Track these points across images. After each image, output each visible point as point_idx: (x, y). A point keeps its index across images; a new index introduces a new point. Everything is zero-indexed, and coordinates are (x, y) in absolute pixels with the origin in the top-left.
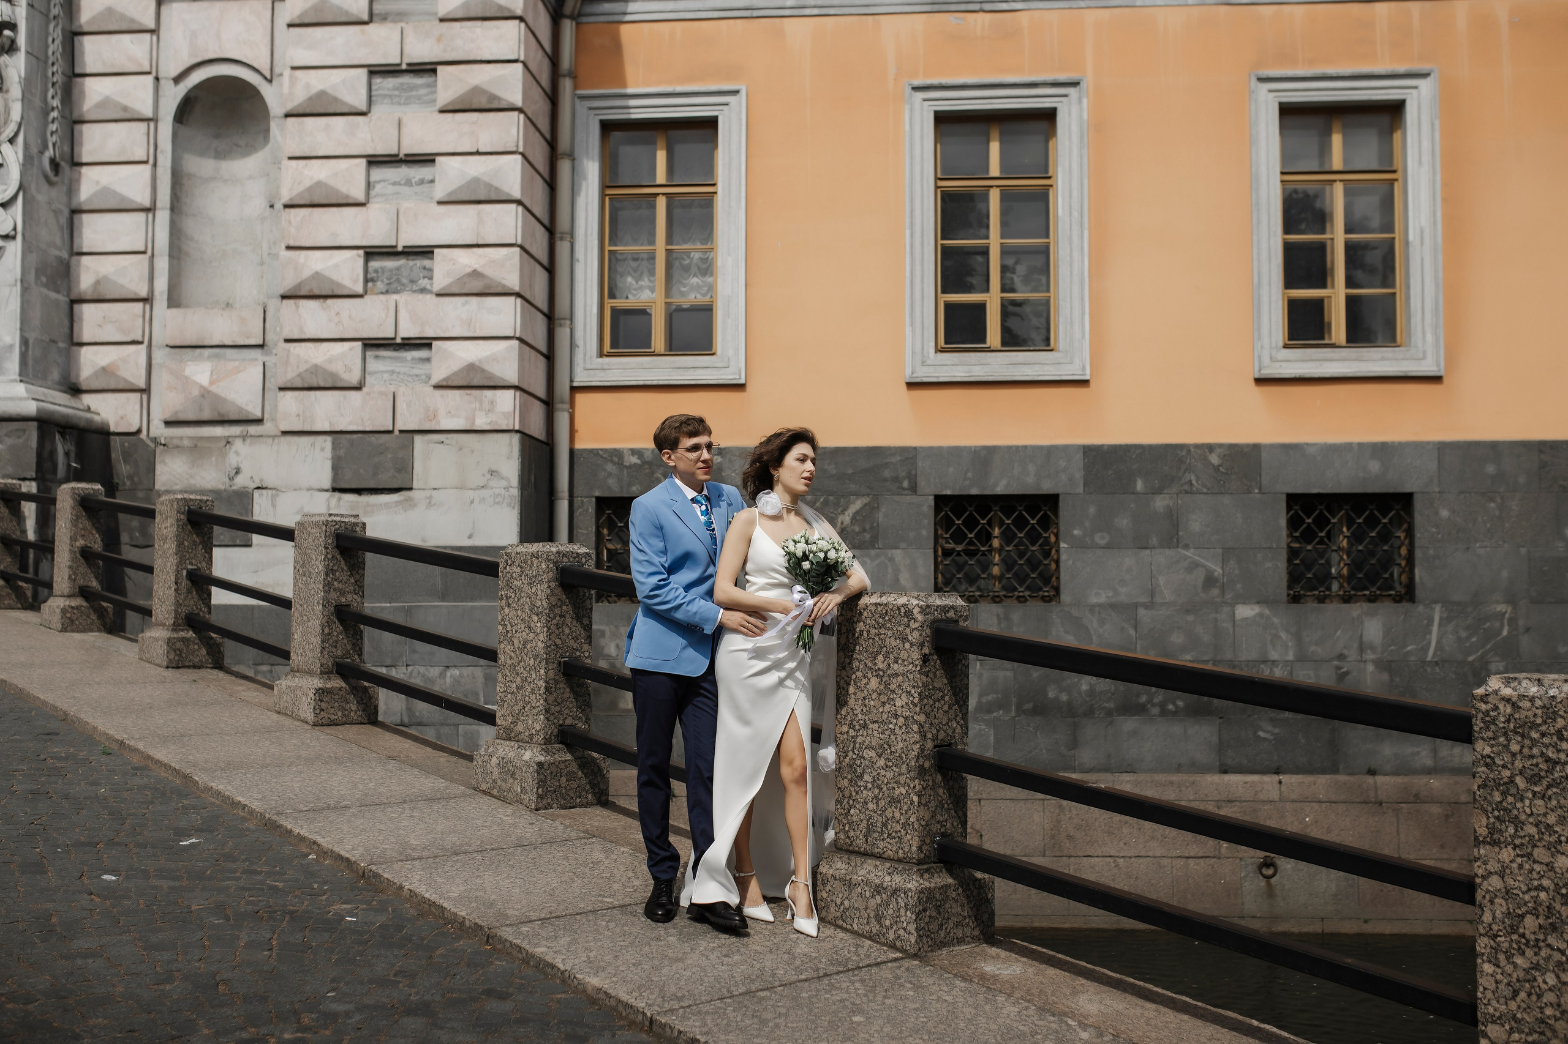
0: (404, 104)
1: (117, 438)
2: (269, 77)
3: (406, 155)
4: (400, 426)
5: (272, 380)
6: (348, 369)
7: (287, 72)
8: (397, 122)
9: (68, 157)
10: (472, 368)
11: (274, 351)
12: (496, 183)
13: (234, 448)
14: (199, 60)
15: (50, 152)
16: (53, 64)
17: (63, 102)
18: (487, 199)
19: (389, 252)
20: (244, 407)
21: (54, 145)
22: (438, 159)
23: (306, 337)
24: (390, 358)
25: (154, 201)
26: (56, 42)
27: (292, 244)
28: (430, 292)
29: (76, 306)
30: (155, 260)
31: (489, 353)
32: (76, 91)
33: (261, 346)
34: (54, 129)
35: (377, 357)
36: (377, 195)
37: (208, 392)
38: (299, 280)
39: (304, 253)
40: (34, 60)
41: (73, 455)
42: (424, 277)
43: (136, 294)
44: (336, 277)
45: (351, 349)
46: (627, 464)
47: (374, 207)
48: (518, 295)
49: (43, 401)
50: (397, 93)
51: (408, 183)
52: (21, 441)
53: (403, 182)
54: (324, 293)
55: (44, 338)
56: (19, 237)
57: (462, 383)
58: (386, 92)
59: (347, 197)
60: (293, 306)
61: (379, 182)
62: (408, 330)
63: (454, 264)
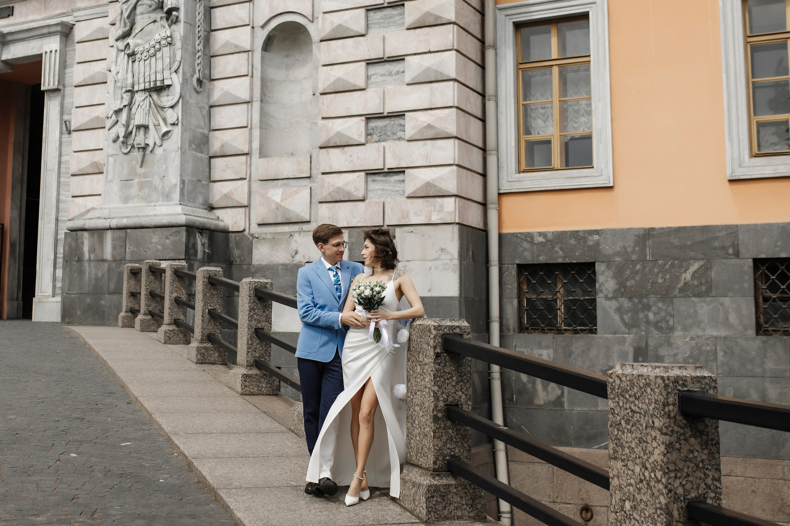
0: (387, 27)
1: (233, 234)
2: (311, 20)
3: (388, 57)
4: (387, 222)
5: (315, 197)
6: (357, 189)
7: (321, 16)
8: (382, 38)
9: (208, 77)
10: (428, 185)
11: (316, 180)
12: (440, 70)
13: (294, 239)
14: (274, 14)
15: (196, 76)
16: (199, 26)
17: (204, 47)
18: (436, 80)
19: (380, 117)
20: (299, 214)
21: (199, 71)
22: (407, 58)
23: (334, 171)
24: (381, 181)
25: (252, 97)
26: (200, 14)
27: (325, 116)
28: (404, 139)
29: (212, 160)
30: (253, 131)
31: (439, 175)
32: (212, 39)
33: (309, 177)
34: (199, 62)
35: (374, 181)
36: (372, 83)
37: (280, 206)
38: (329, 137)
39: (331, 121)
40: (188, 26)
41: (206, 245)
42: (400, 131)
43: (242, 151)
44: (349, 134)
45: (358, 177)
46: (536, 242)
47: (370, 92)
48: (456, 138)
49: (190, 215)
50: (382, 21)
51: (390, 74)
52: (178, 238)
53: (387, 74)
54: (343, 144)
55: (194, 179)
56: (180, 124)
57: (423, 195)
58: (377, 21)
59: (355, 85)
60: (326, 153)
61: (373, 75)
62: (391, 164)
63: (417, 121)
